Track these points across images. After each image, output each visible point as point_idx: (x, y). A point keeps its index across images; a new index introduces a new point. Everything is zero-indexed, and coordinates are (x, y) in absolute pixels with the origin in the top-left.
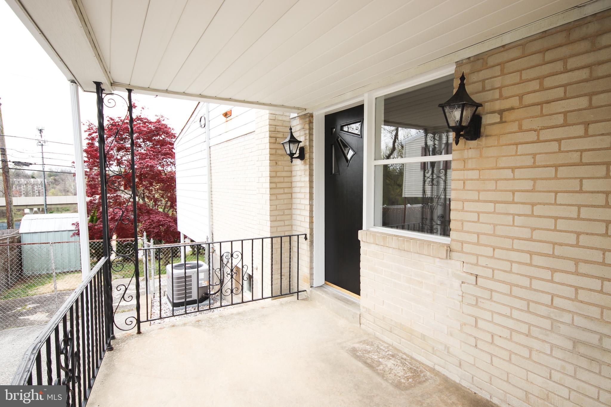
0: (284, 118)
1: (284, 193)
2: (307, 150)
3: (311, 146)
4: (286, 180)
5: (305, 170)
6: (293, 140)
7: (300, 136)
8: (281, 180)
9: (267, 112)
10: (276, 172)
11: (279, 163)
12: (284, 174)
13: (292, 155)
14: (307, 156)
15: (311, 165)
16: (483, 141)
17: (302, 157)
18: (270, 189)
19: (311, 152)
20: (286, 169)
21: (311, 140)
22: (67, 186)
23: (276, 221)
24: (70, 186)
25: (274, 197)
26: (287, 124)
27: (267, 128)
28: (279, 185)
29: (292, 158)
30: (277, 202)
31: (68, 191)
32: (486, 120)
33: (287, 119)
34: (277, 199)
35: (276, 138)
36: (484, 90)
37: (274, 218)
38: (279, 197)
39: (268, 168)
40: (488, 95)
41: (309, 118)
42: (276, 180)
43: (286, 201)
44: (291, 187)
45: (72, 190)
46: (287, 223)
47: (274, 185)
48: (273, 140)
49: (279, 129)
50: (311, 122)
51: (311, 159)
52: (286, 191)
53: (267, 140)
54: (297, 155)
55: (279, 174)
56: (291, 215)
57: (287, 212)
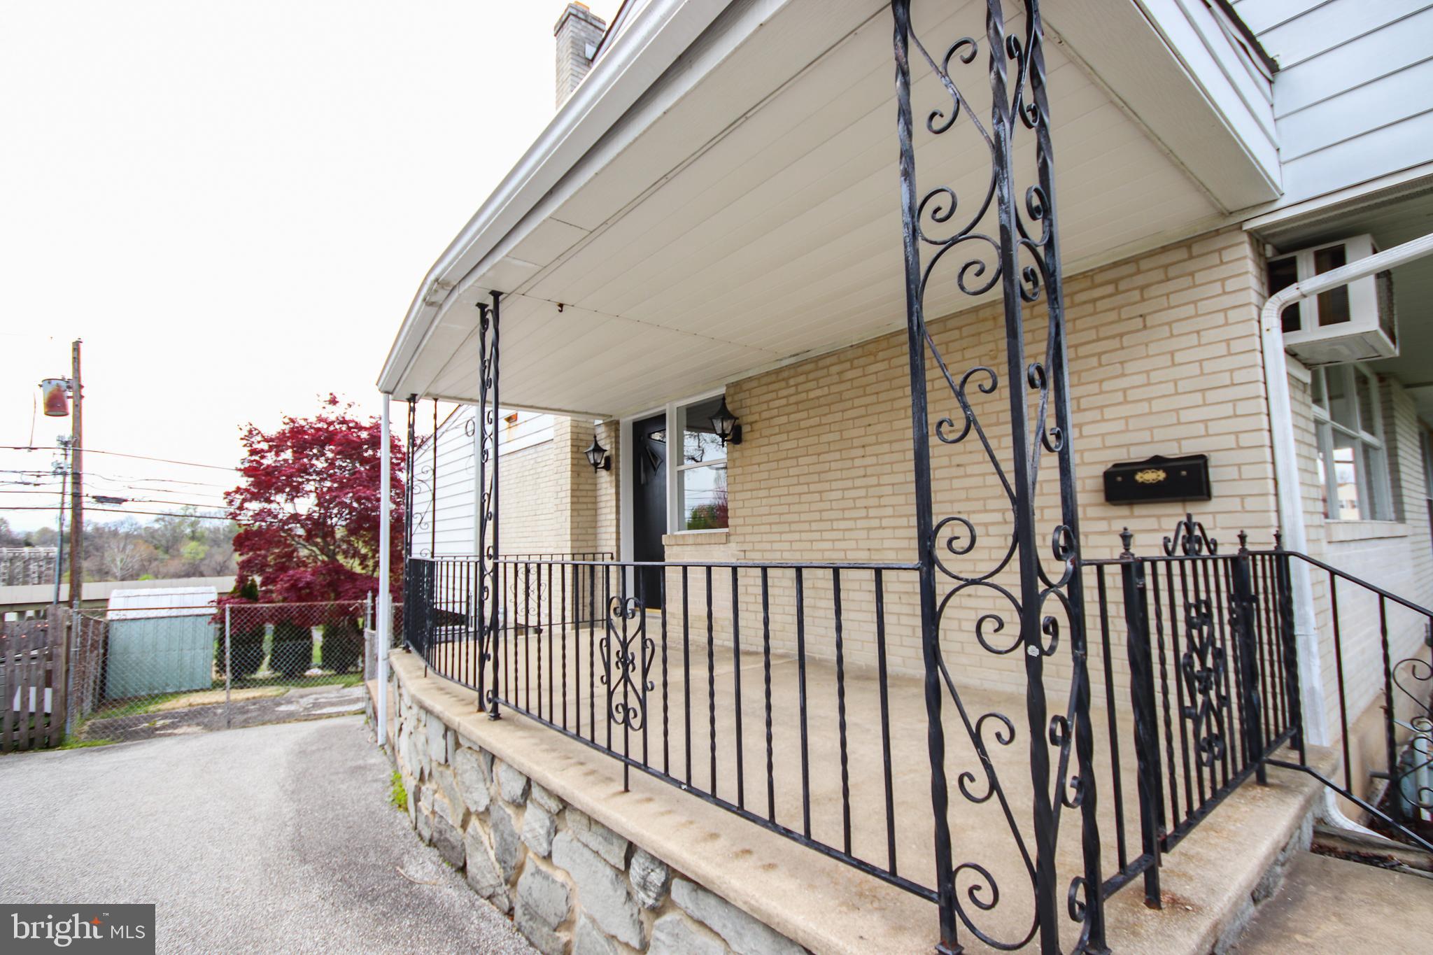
0: (588, 426)
1: (587, 509)
2: (613, 460)
3: (617, 455)
4: (590, 494)
5: (611, 482)
6: (598, 449)
7: (606, 445)
8: (584, 493)
9: (569, 418)
10: (578, 484)
11: (582, 474)
12: (588, 487)
13: (596, 465)
14: (613, 465)
15: (617, 475)
16: (743, 445)
17: (607, 467)
18: (572, 503)
19: (618, 462)
20: (590, 481)
21: (617, 449)
22: (108, 559)
23: (577, 540)
24: (114, 560)
25: (575, 513)
26: (592, 432)
27: (568, 436)
28: (581, 500)
29: (596, 468)
30: (579, 519)
31: (107, 573)
32: (745, 429)
33: (591, 426)
34: (579, 515)
35: (579, 447)
36: (742, 408)
37: (575, 537)
38: (581, 513)
39: (569, 481)
40: (747, 411)
41: (614, 425)
42: (578, 493)
43: (589, 519)
44: (595, 503)
45: (115, 570)
46: (590, 543)
47: (575, 500)
48: (575, 449)
49: (582, 436)
50: (617, 430)
51: (617, 469)
52: (590, 506)
53: (569, 449)
54: (602, 465)
55: (581, 487)
56: (596, 534)
57: (590, 531)
